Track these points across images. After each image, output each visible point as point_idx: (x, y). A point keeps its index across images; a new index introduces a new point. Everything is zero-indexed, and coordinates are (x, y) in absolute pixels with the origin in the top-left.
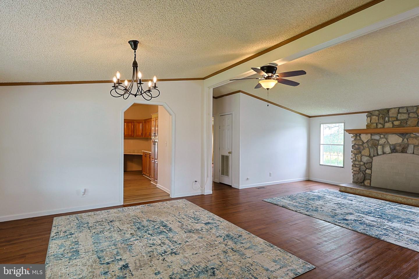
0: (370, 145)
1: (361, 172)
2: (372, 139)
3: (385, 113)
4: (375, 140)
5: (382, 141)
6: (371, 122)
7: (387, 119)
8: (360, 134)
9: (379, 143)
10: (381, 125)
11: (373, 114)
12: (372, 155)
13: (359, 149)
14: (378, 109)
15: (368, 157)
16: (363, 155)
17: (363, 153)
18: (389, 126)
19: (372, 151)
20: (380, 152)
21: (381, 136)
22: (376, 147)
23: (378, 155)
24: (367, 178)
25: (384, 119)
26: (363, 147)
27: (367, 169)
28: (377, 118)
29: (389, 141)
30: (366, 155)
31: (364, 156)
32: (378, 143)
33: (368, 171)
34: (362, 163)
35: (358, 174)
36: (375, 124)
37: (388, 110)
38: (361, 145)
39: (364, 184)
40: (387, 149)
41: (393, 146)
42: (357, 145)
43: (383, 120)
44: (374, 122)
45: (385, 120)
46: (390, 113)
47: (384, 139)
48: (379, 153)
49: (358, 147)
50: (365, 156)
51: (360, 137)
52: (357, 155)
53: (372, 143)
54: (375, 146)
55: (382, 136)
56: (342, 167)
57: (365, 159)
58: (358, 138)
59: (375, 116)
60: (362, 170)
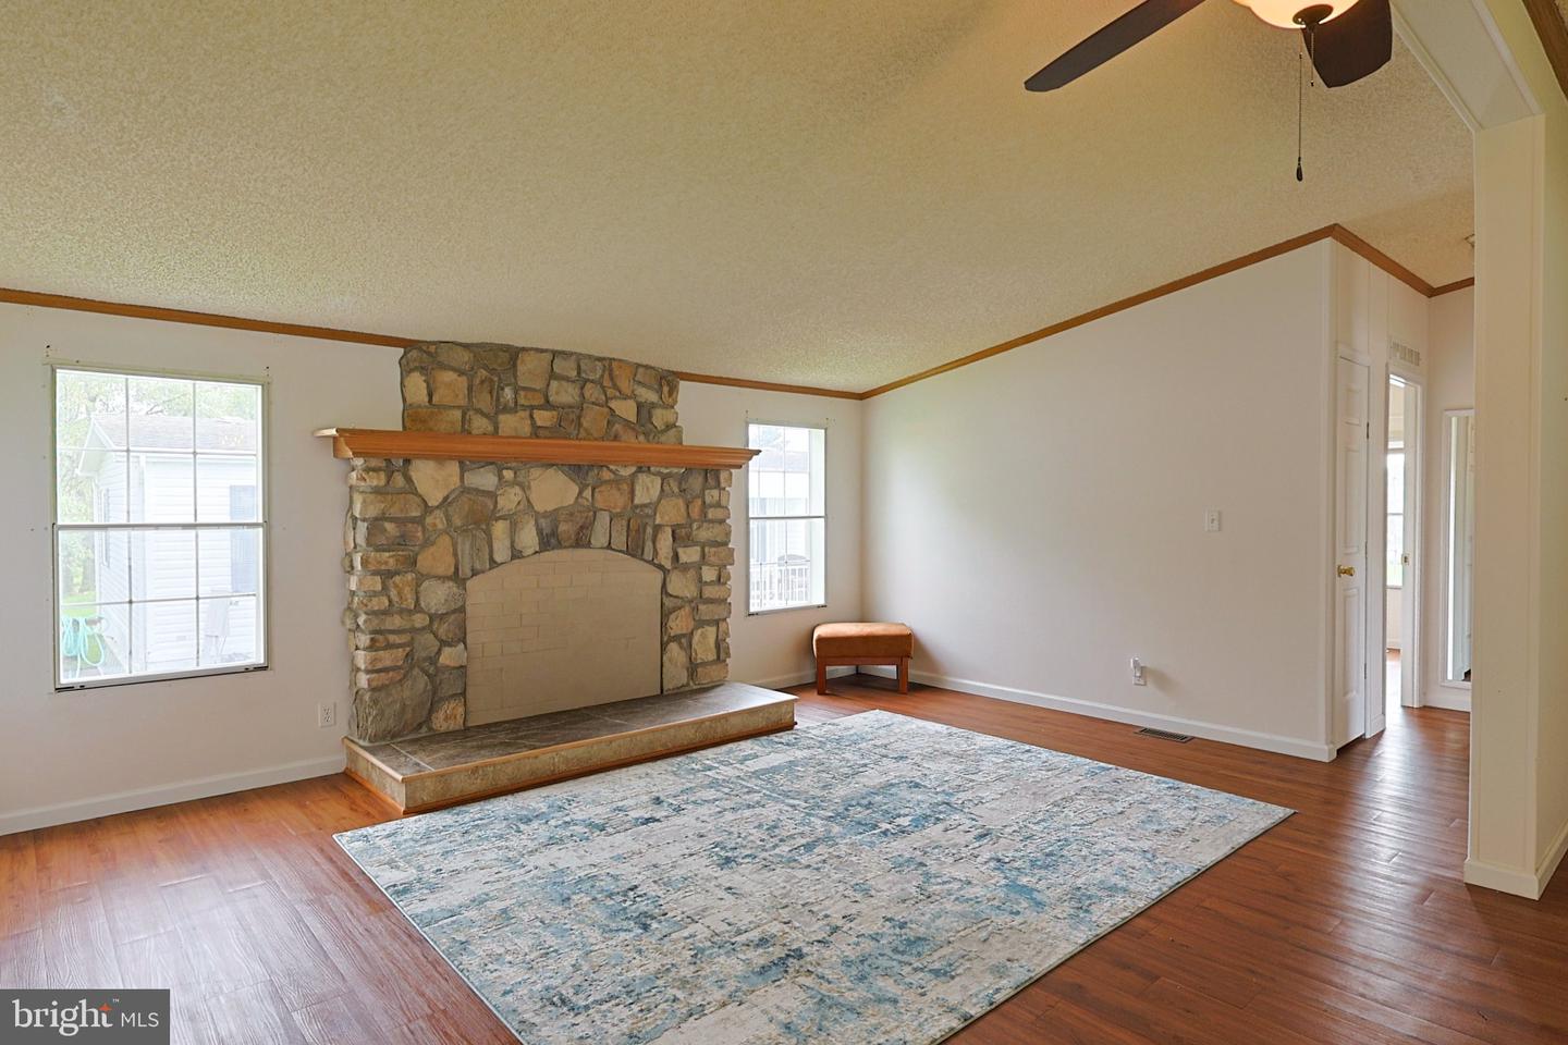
0: (458, 522)
1: (416, 671)
2: (465, 490)
3: (500, 365)
4: (478, 491)
5: (509, 500)
6: (435, 400)
7: (508, 393)
8: (407, 461)
9: (499, 507)
10: (485, 420)
11: (441, 359)
12: (465, 570)
13: (401, 542)
14: (468, 341)
15: (451, 584)
16: (428, 577)
17: (425, 561)
18: (516, 429)
19: (465, 547)
20: (501, 552)
21: (505, 472)
22: (484, 527)
23: (493, 564)
24: (446, 690)
25: (495, 392)
26: (424, 530)
27: (444, 643)
28: (463, 382)
29: (533, 497)
30: (441, 571)
31: (433, 582)
32: (492, 507)
33: (449, 657)
34: (420, 620)
35: (400, 681)
36: (458, 414)
37: (513, 354)
38: (413, 520)
39: (430, 729)
40: (529, 538)
41: (548, 520)
42: (391, 520)
43: (492, 397)
44: (447, 401)
45: (498, 399)
46: (521, 368)
47: (517, 489)
48: (498, 558)
49: (398, 534)
50: (438, 578)
51: (409, 480)
52: (397, 579)
53: (466, 507)
54: (477, 523)
55: (508, 474)
56: (258, 669)
57: (437, 596)
58: (399, 480)
59: (451, 373)
60: (421, 654)
